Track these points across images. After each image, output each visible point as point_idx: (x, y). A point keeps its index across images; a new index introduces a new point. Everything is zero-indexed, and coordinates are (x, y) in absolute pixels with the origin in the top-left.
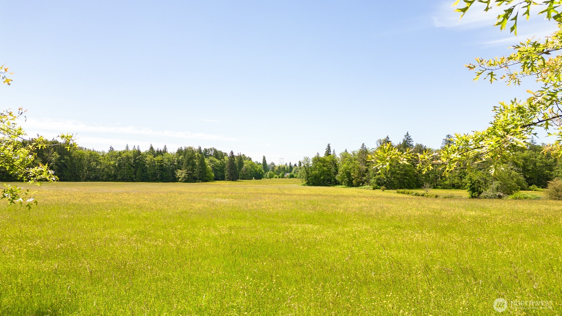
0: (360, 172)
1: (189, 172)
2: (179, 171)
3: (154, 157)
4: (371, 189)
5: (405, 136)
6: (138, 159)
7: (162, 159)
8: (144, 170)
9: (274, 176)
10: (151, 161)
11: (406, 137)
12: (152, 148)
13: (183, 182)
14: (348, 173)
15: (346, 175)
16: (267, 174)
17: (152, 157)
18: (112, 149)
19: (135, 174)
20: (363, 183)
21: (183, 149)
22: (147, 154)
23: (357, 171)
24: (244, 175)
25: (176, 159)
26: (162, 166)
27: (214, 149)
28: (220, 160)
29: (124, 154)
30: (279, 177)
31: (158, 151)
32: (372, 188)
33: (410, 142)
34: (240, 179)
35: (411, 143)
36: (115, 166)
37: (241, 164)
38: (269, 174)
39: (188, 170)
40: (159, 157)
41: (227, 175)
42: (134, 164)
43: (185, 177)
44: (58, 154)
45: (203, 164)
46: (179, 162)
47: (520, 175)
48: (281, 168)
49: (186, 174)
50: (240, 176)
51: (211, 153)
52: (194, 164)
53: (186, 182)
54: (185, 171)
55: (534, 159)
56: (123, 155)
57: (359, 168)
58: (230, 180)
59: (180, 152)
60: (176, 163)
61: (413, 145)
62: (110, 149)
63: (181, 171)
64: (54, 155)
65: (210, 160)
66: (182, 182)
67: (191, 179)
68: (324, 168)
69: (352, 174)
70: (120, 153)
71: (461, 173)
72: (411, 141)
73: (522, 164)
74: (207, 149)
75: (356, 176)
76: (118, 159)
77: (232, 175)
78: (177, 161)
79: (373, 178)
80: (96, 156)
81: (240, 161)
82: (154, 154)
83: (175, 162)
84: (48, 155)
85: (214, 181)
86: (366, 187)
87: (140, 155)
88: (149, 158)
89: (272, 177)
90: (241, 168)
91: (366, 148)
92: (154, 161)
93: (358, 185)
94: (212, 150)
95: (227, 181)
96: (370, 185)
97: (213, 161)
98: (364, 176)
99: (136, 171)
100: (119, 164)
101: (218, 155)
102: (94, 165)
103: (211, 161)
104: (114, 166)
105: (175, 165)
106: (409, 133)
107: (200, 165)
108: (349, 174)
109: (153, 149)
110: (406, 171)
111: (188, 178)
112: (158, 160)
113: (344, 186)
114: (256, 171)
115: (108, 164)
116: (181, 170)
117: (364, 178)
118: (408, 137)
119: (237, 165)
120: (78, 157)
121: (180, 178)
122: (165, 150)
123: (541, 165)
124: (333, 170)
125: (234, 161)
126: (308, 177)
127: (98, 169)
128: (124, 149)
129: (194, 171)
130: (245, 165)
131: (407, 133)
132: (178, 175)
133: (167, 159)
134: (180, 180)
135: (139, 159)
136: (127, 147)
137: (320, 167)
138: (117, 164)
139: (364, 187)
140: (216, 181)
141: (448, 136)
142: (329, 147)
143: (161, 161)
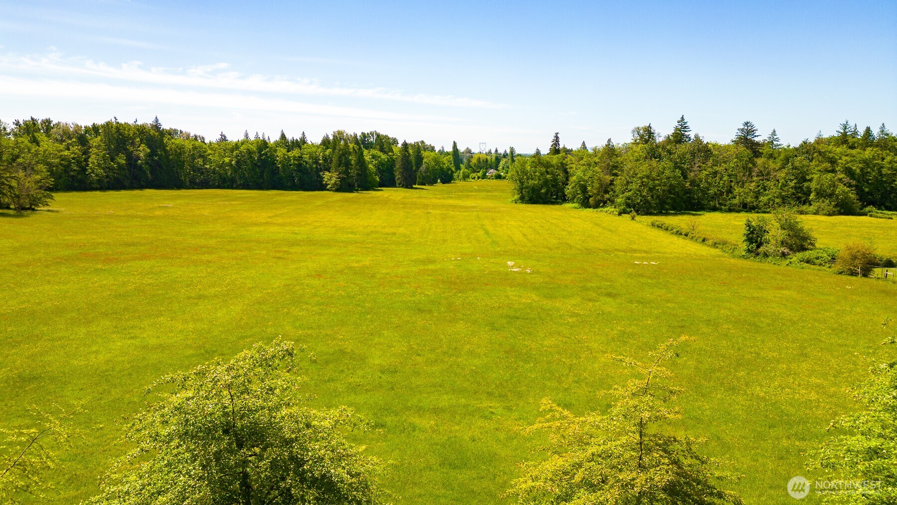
0: (601, 185)
1: (341, 176)
2: (327, 173)
3: (288, 152)
4: (615, 215)
5: (678, 122)
6: (263, 154)
7: (300, 155)
8: (275, 171)
9: (471, 175)
10: (285, 159)
11: (680, 124)
12: (283, 136)
13: (333, 191)
14: (582, 187)
15: (580, 189)
16: (460, 173)
17: (284, 151)
18: (223, 138)
19: (262, 176)
20: (605, 203)
21: (331, 138)
22: (277, 147)
23: (596, 185)
24: (424, 178)
25: (321, 154)
26: (300, 165)
27: (376, 134)
28: (387, 154)
29: (244, 146)
30: (479, 178)
31: (293, 142)
32: (617, 213)
33: (686, 131)
34: (418, 185)
35: (686, 133)
36: (232, 165)
37: (419, 159)
38: (463, 173)
39: (340, 174)
40: (295, 152)
41: (399, 178)
42: (259, 162)
43: (335, 183)
44: (148, 148)
45: (361, 162)
46: (325, 160)
47: (851, 190)
48: (481, 161)
49: (337, 178)
50: (418, 179)
51: (372, 140)
52: (348, 164)
53: (338, 190)
54: (335, 175)
55: (880, 162)
56: (242, 148)
57: (599, 179)
58: (402, 186)
59: (326, 142)
60: (321, 162)
61: (690, 136)
62: (221, 137)
63: (330, 174)
64: (141, 148)
65: (372, 155)
66: (331, 190)
67: (345, 186)
68: (548, 176)
69: (589, 188)
70: (237, 146)
71: (758, 186)
72: (688, 130)
73: (858, 171)
74: (366, 133)
75: (595, 192)
76: (234, 154)
77: (406, 179)
78: (323, 157)
79: (621, 196)
80: (202, 148)
81: (418, 155)
82: (287, 146)
83: (320, 160)
84: (133, 148)
85: (379, 188)
86: (609, 210)
87: (267, 147)
88: (281, 152)
89: (468, 177)
90: (420, 168)
91: (613, 146)
92: (288, 157)
93: (596, 206)
94: (373, 135)
95: (399, 187)
96: (615, 207)
97: (376, 156)
98: (607, 192)
99: (262, 173)
100: (237, 162)
101: (384, 143)
102: (200, 163)
103: (374, 157)
104: (230, 164)
105: (320, 164)
106: (684, 117)
107: (357, 164)
108: (584, 189)
109: (286, 138)
110: (671, 185)
111: (340, 185)
112: (294, 157)
113: (576, 205)
114: (442, 169)
115: (221, 162)
116: (330, 172)
117: (607, 196)
118: (683, 123)
119: (414, 163)
120: (176, 151)
121: (329, 184)
122: (304, 139)
123: (889, 172)
124: (561, 177)
125: (408, 157)
126: (522, 189)
127: (206, 168)
128: (241, 138)
129: (349, 173)
130: (425, 160)
131: (682, 118)
132: (326, 180)
133: (307, 154)
134: (328, 187)
135: (266, 154)
136: (247, 135)
137: (542, 174)
138: (233, 163)
139: (606, 209)
140: (382, 188)
141: (746, 124)
142: (557, 137)
143: (300, 157)
